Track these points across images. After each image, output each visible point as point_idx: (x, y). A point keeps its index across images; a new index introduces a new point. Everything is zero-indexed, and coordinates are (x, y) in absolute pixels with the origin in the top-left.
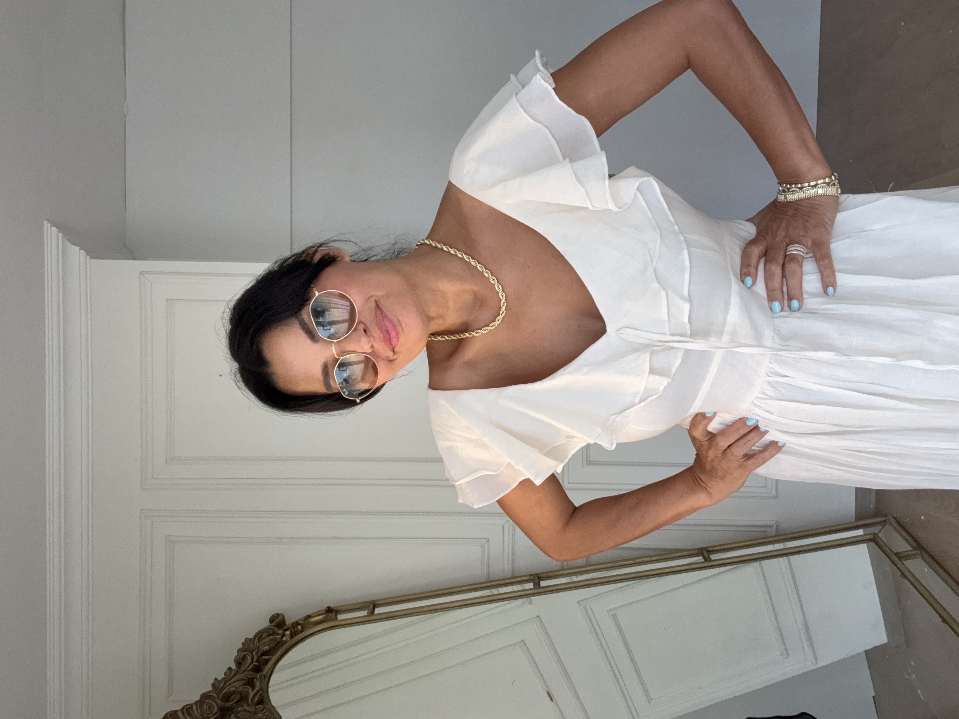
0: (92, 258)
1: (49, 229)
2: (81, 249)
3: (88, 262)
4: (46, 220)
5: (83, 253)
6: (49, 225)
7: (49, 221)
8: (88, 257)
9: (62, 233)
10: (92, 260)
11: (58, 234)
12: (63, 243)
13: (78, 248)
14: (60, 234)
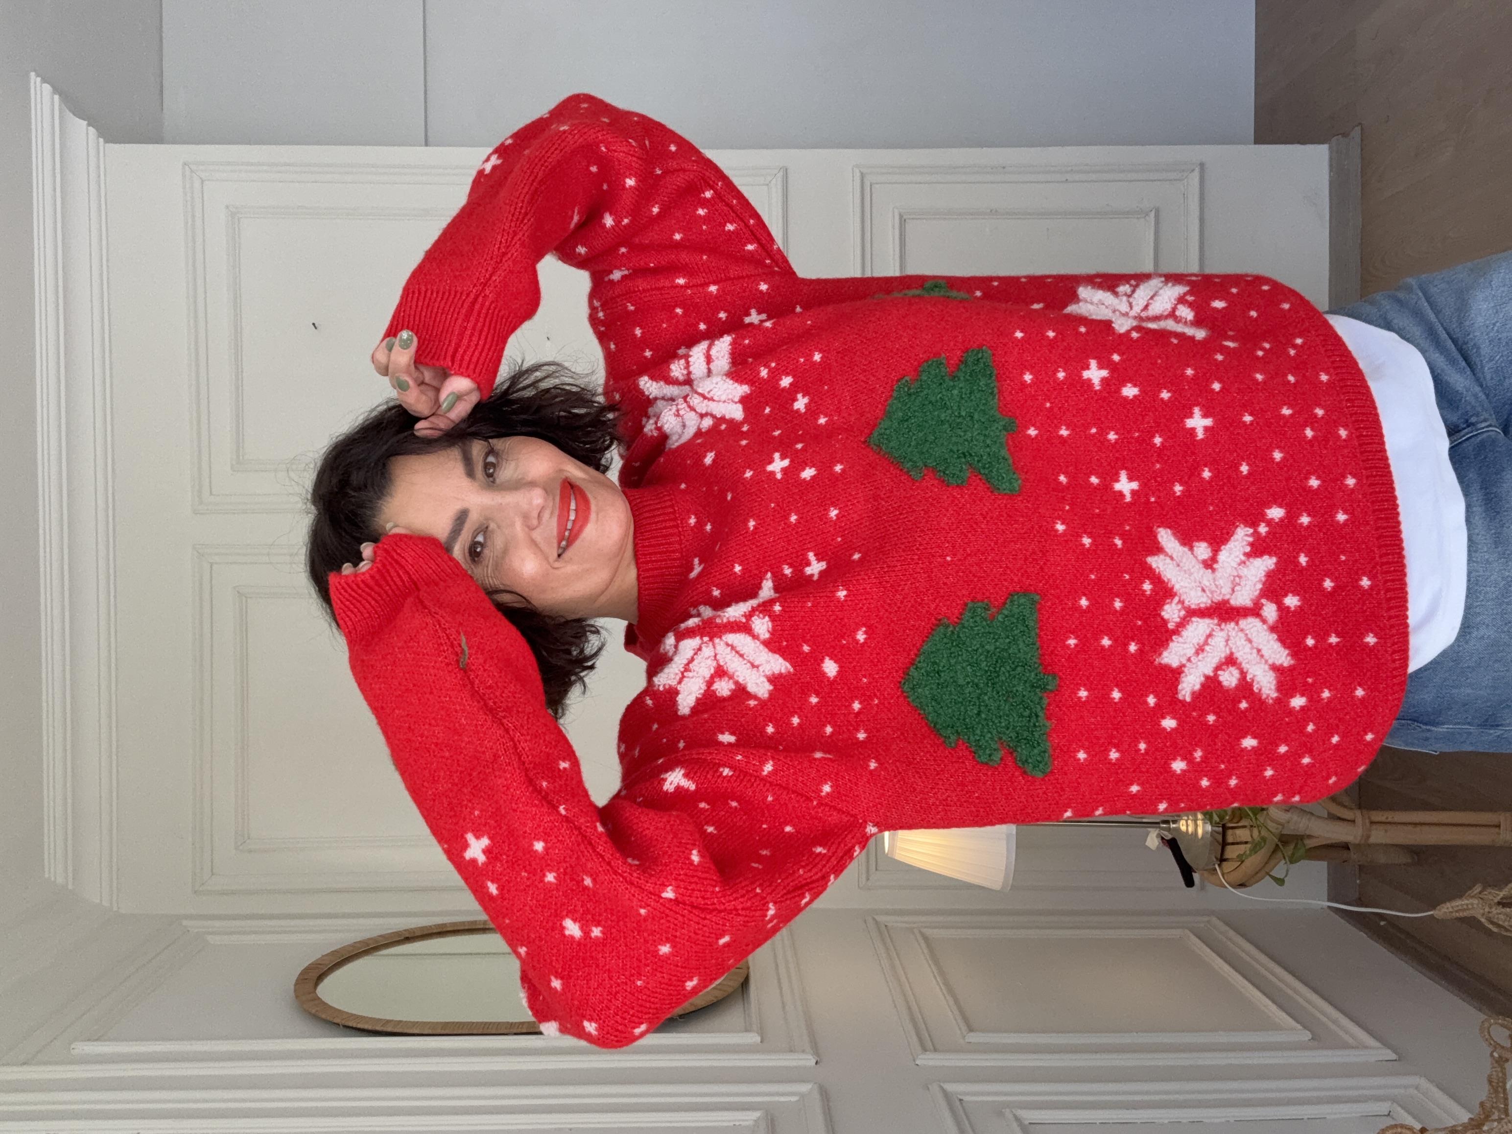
0: (106, 142)
1: (38, 88)
2: (89, 125)
3: (101, 148)
4: (35, 71)
5: (92, 130)
6: (39, 79)
7: (38, 75)
8: (101, 140)
9: (60, 96)
10: (107, 145)
11: (53, 99)
12: (60, 113)
13: (85, 123)
14: (56, 97)
